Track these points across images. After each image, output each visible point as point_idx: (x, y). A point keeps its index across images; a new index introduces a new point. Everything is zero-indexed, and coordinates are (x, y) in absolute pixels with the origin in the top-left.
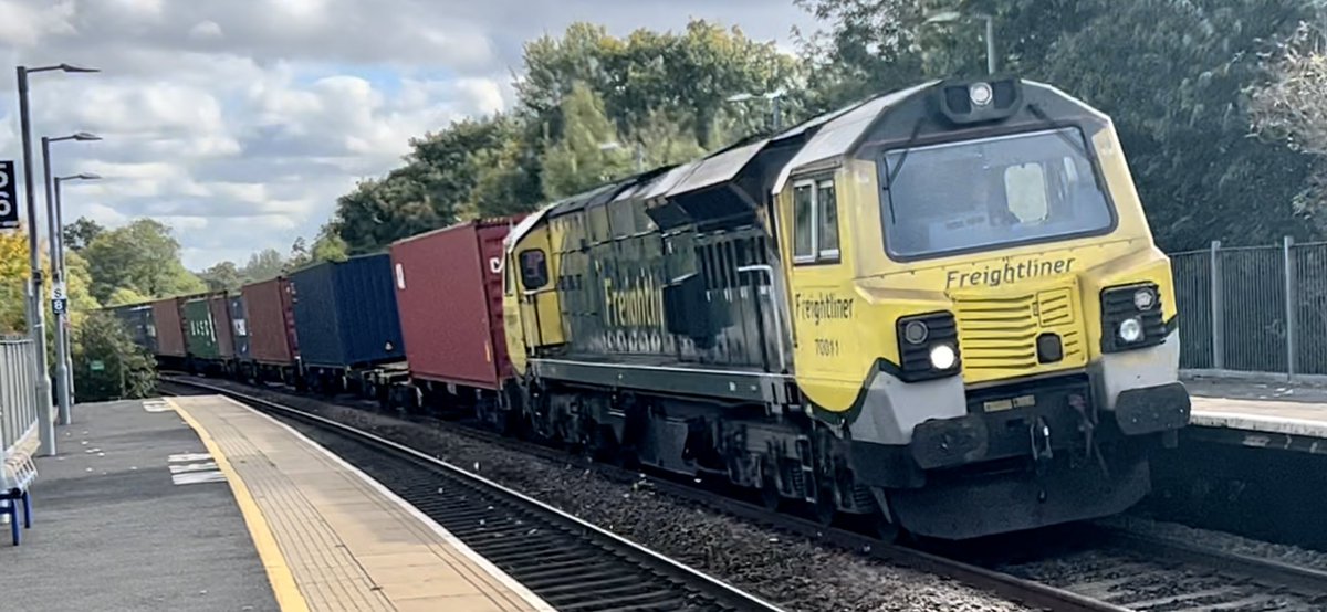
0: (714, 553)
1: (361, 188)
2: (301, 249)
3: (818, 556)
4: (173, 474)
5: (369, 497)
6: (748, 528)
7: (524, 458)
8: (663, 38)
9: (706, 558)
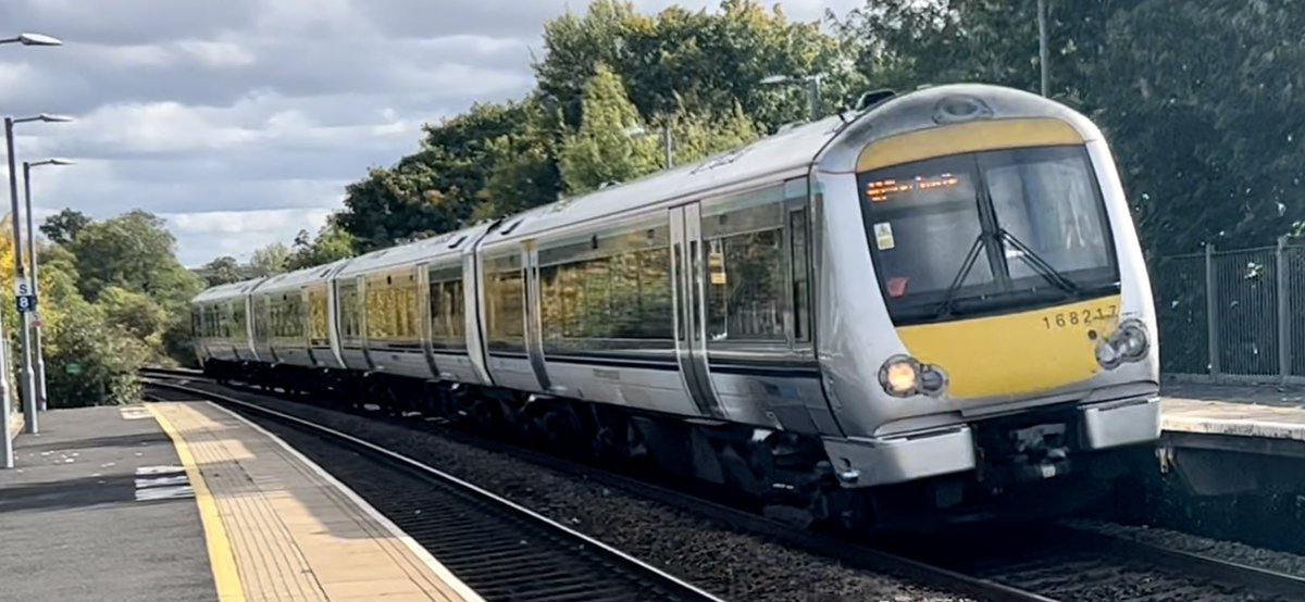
0: (736, 576)
1: (371, 175)
2: (305, 243)
3: (848, 580)
4: (138, 489)
5: (349, 516)
6: (775, 549)
7: (534, 471)
8: (697, 16)
9: (727, 581)
